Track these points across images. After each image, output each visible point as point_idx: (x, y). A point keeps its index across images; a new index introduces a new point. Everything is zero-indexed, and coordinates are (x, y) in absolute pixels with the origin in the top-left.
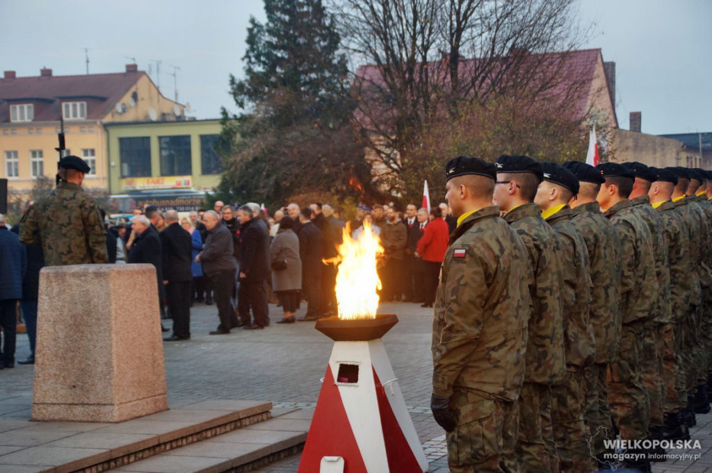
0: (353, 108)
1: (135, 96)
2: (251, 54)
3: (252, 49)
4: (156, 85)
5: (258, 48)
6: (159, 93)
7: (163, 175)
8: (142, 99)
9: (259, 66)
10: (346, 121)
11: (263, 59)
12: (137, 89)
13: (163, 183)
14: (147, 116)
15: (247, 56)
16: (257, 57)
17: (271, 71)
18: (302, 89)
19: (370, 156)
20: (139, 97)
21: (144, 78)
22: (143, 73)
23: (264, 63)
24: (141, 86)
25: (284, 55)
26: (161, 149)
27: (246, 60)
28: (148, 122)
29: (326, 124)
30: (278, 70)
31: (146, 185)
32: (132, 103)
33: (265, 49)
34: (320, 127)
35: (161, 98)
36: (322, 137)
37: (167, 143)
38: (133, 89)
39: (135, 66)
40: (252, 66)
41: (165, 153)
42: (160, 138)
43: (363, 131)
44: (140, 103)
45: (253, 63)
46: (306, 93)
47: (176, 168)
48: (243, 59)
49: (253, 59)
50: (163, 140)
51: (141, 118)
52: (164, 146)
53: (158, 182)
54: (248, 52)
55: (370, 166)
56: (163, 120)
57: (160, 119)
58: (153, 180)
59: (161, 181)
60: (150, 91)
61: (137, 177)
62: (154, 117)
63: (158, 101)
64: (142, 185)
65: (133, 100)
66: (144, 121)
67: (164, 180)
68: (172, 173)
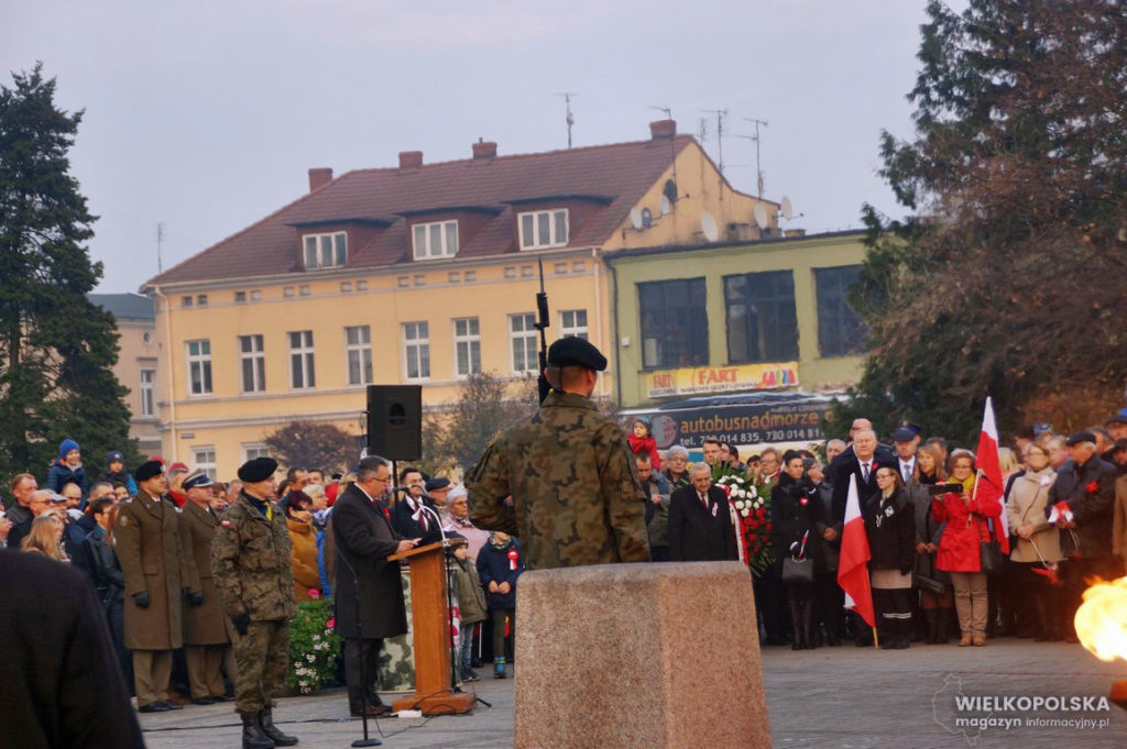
1: (671, 191)
2: (931, 84)
3: (933, 73)
4: (717, 163)
5: (947, 69)
6: (723, 180)
7: (732, 361)
8: (688, 196)
9: (949, 109)
11: (956, 91)
12: (675, 175)
13: (734, 379)
14: (698, 233)
15: (922, 88)
16: (944, 90)
17: (979, 118)
20: (680, 194)
21: (691, 147)
22: (689, 139)
23: (960, 101)
24: (685, 169)
25: (1008, 79)
26: (728, 304)
27: (919, 98)
28: (699, 246)
29: (1110, 234)
30: (994, 115)
31: (698, 384)
32: (666, 207)
33: (963, 70)
34: (1096, 241)
35: (726, 191)
36: (1101, 262)
37: (740, 289)
38: (667, 176)
39: (671, 125)
40: (933, 112)
41: (736, 312)
42: (726, 279)
44: (682, 204)
45: (936, 103)
46: (1057, 162)
47: (761, 344)
48: (911, 97)
49: (935, 95)
50: (731, 284)
51: (684, 236)
52: (734, 295)
53: (723, 378)
54: (922, 79)
56: (733, 240)
57: (725, 238)
58: (713, 374)
59: (729, 375)
60: (702, 176)
61: (677, 366)
62: (713, 233)
63: (721, 199)
64: (690, 386)
65: (666, 199)
66: (691, 243)
67: (737, 373)
68: (753, 357)
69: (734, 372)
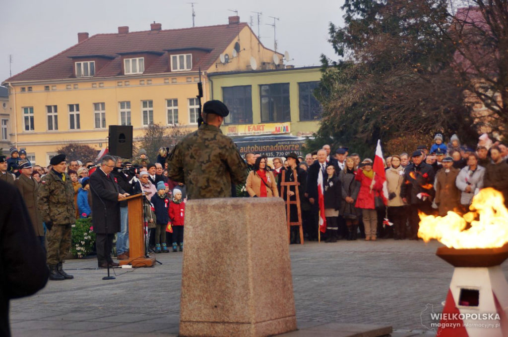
0: (453, 52)
1: (237, 47)
2: (351, 3)
4: (257, 35)
6: (260, 43)
7: (262, 122)
8: (244, 49)
9: (358, 14)
10: (445, 65)
11: (361, 6)
12: (239, 40)
13: (263, 130)
14: (248, 66)
15: (347, 4)
16: (356, 5)
17: (371, 18)
18: (401, 34)
19: (470, 98)
20: (241, 48)
21: (245, 30)
22: (245, 24)
23: (363, 10)
24: (243, 37)
26: (261, 97)
27: (346, 9)
28: (249, 72)
29: (425, 69)
30: (377, 17)
31: (247, 132)
32: (235, 54)
34: (419, 71)
35: (261, 48)
36: (421, 80)
37: (266, 91)
38: (235, 41)
39: (238, 18)
40: (351, 14)
41: (265, 101)
42: (261, 86)
43: (463, 74)
44: (242, 53)
45: (353, 11)
46: (404, 38)
47: (275, 114)
48: (343, 8)
49: (352, 8)
50: (263, 88)
51: (243, 67)
52: (263, 94)
53: (258, 129)
55: (470, 108)
56: (264, 69)
57: (260, 69)
58: (254, 127)
59: (261, 128)
60: (251, 41)
61: (239, 123)
62: (255, 66)
63: (259, 51)
64: (244, 132)
65: (235, 51)
66: (245, 70)
67: (264, 127)
68: (271, 120)
69: (263, 126)
